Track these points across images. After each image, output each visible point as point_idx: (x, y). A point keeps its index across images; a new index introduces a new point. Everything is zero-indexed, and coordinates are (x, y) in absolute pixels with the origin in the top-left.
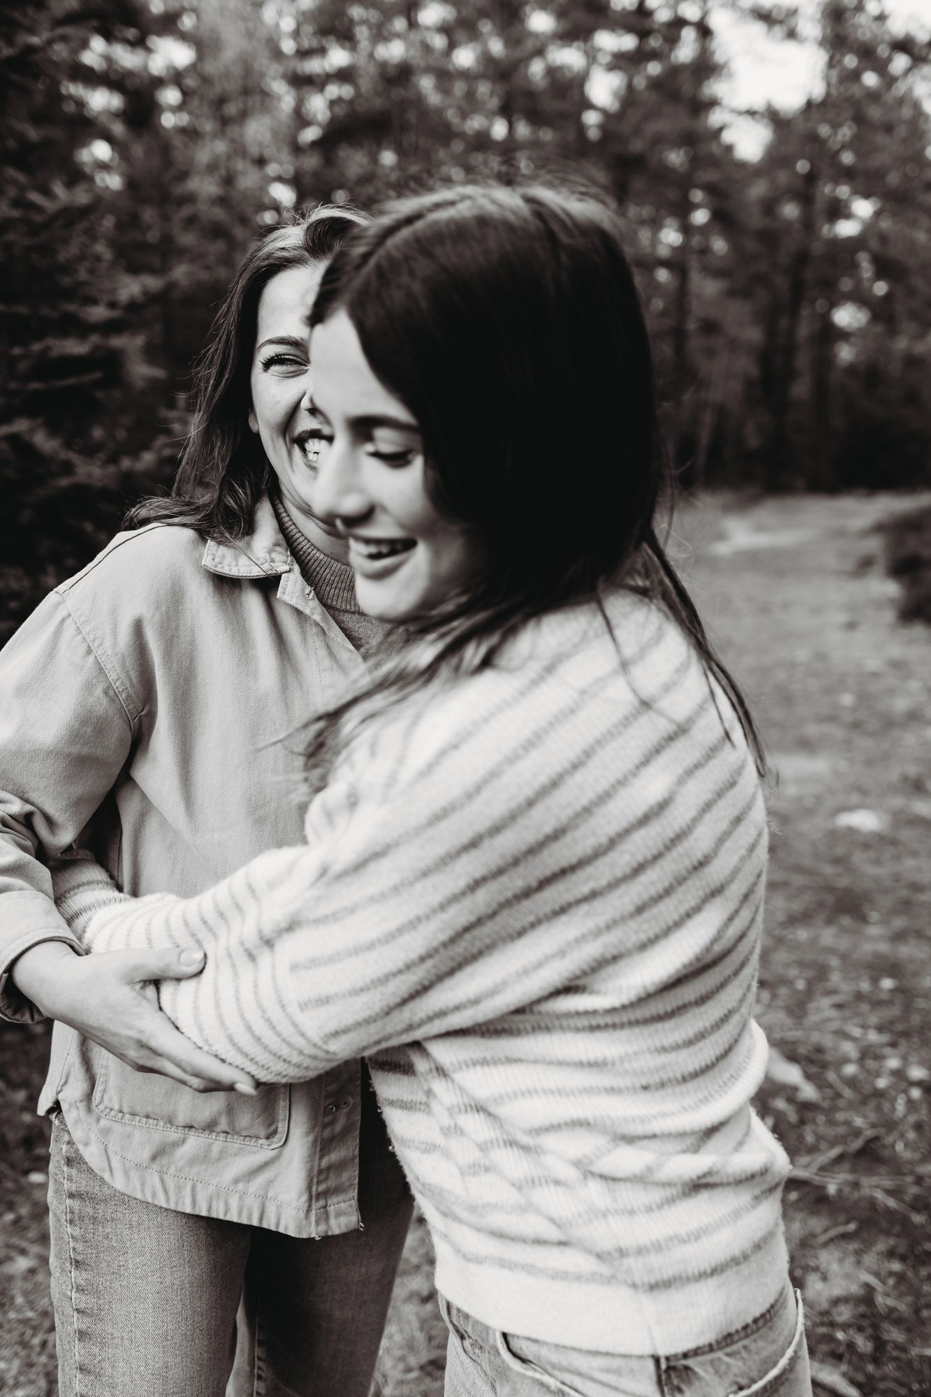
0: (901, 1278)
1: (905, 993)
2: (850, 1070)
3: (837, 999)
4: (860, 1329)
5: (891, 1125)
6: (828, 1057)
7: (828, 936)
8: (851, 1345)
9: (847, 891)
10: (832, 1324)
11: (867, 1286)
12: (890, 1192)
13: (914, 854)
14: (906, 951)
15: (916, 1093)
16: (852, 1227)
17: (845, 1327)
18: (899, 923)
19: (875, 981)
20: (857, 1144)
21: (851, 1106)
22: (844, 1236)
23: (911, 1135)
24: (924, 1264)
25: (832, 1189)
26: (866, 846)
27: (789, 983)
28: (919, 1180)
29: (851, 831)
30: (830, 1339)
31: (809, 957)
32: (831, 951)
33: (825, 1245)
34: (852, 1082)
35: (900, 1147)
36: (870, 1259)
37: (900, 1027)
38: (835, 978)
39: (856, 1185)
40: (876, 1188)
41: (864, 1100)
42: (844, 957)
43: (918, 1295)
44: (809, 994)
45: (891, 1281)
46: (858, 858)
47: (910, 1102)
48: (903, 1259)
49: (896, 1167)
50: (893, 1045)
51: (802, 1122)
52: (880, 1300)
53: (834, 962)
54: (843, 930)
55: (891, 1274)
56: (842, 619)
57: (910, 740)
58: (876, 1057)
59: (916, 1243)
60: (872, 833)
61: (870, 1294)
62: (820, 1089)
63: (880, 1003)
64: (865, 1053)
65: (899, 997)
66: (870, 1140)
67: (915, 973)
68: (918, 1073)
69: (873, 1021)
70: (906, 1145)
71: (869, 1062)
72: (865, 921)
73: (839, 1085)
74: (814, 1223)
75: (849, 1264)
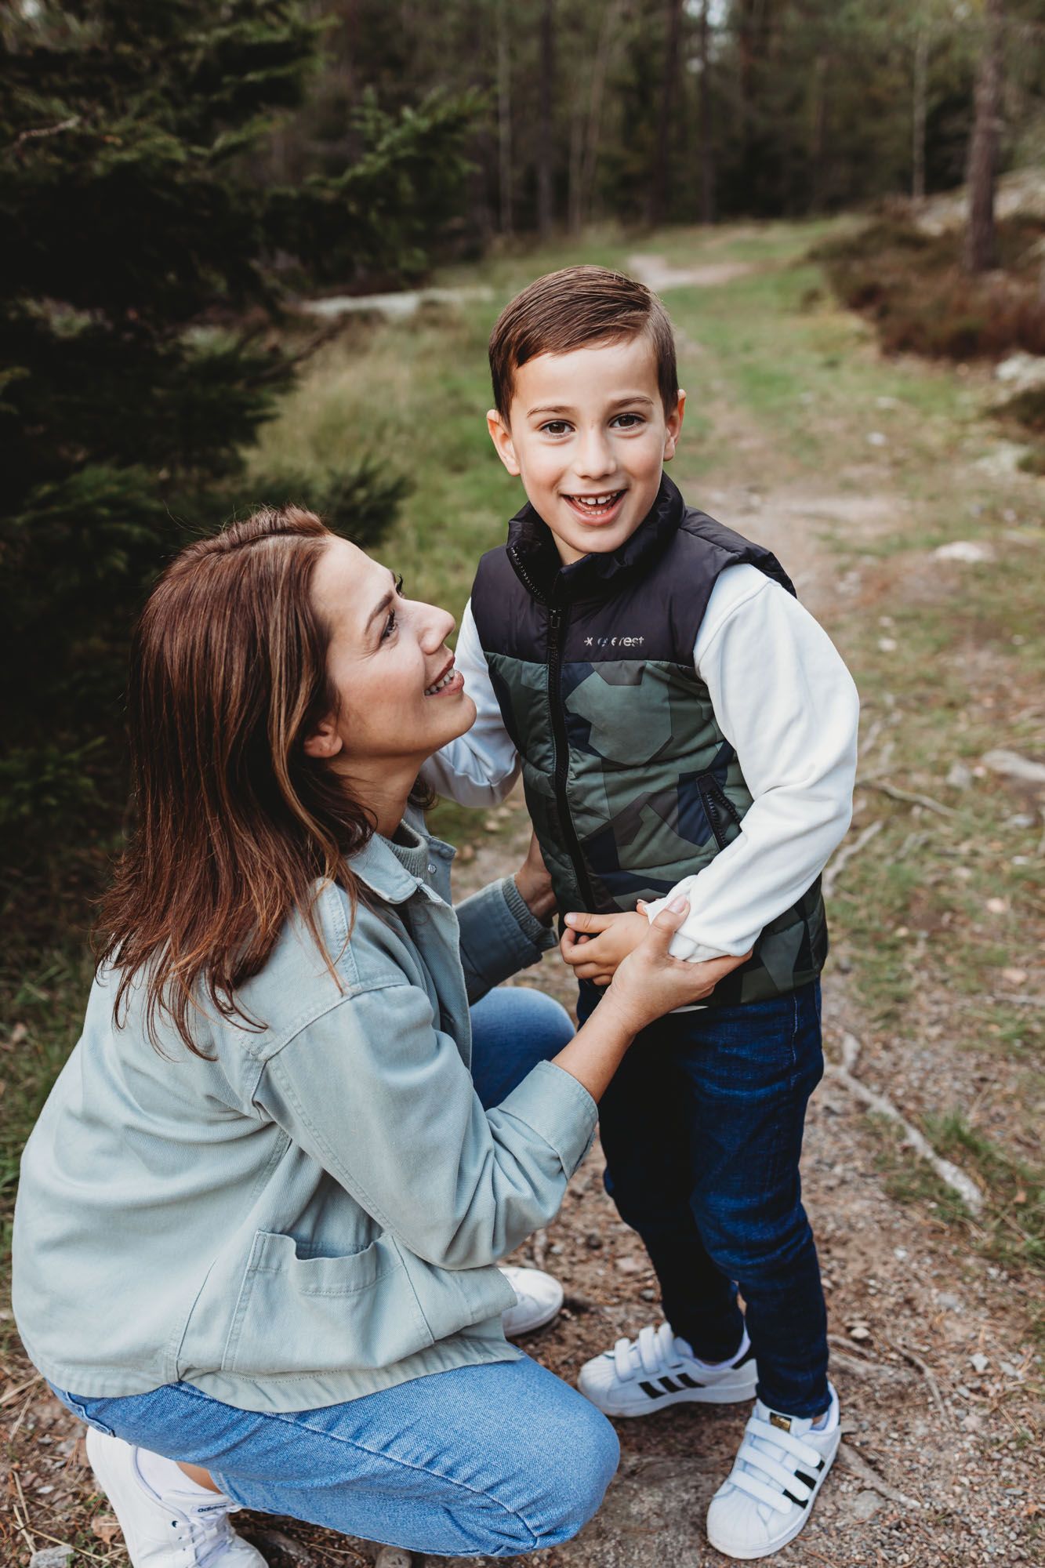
3: (1032, 710)
7: (984, 659)
13: (1029, 578)
26: (978, 577)
27: (978, 702)
29: (953, 561)
31: (980, 679)
32: (996, 672)
38: (1016, 693)
44: (1002, 710)
46: (974, 587)
53: (1007, 681)
54: (997, 653)
56: (818, 358)
57: (960, 473)
60: (978, 562)
72: (1011, 643)
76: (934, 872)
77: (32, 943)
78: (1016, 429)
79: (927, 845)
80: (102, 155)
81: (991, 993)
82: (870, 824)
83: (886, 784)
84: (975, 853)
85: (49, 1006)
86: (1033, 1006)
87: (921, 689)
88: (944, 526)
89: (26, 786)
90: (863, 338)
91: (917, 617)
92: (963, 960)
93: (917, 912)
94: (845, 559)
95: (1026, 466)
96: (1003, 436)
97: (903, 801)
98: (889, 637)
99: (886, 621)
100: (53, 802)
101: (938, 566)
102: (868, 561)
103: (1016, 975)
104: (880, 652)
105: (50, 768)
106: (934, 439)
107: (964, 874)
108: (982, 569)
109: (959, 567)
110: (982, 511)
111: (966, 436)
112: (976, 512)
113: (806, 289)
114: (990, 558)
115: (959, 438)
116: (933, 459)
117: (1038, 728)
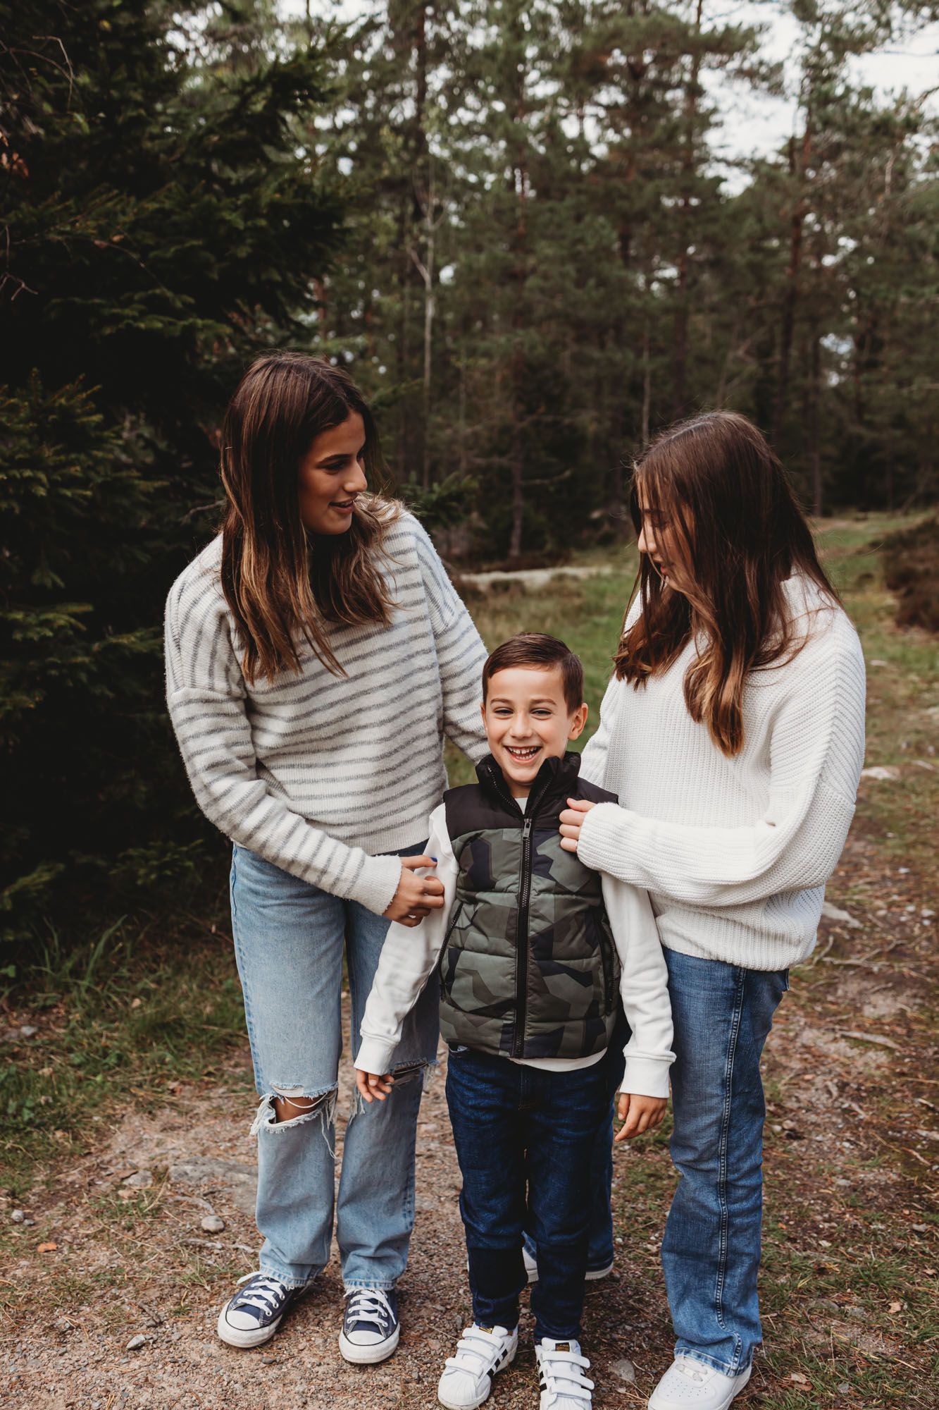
0: (921, 1006)
1: (917, 875)
2: (882, 913)
3: (868, 880)
4: (899, 1025)
5: (911, 939)
6: (867, 907)
7: (858, 846)
8: (893, 1031)
9: (870, 819)
10: (882, 1024)
11: (900, 1009)
12: (912, 969)
13: (918, 794)
14: (915, 853)
15: (926, 923)
16: (890, 985)
17: (889, 1024)
18: (910, 838)
19: (894, 869)
20: (892, 946)
21: (883, 930)
22: (885, 989)
23: (924, 943)
25: (875, 969)
26: (882, 790)
28: (931, 963)
29: (869, 779)
30: (880, 1030)
32: (863, 855)
33: (874, 993)
34: (883, 919)
35: (917, 948)
36: (899, 999)
37: (913, 892)
38: (866, 869)
39: (891, 966)
40: (905, 968)
41: (893, 927)
42: (871, 858)
43: (932, 1011)
44: (848, 878)
45: (915, 1007)
46: (876, 798)
47: (922, 926)
48: (922, 998)
49: (917, 958)
50: (910, 901)
51: (853, 939)
52: (909, 1014)
53: (865, 861)
54: (870, 842)
55: (915, 1004)
57: (912, 717)
58: (899, 906)
59: (931, 991)
60: (884, 780)
61: (903, 1012)
62: (862, 922)
63: (900, 881)
64: (890, 905)
65: (912, 877)
66: (897, 946)
67: (923, 864)
68: (926, 912)
69: (895, 890)
70: (921, 948)
71: (894, 909)
72: (884, 837)
73: (875, 920)
74: (866, 984)
75: (889, 1001)
77: (154, 961)
85: (155, 992)
88: (876, 754)
89: (154, 862)
90: (890, 612)
106: (903, 692)
108: (887, 785)
109: (870, 783)
110: (909, 745)
111: (928, 690)
112: (904, 746)
113: (863, 572)
114: (894, 778)
115: (921, 691)
116: (895, 707)
117: (865, 891)
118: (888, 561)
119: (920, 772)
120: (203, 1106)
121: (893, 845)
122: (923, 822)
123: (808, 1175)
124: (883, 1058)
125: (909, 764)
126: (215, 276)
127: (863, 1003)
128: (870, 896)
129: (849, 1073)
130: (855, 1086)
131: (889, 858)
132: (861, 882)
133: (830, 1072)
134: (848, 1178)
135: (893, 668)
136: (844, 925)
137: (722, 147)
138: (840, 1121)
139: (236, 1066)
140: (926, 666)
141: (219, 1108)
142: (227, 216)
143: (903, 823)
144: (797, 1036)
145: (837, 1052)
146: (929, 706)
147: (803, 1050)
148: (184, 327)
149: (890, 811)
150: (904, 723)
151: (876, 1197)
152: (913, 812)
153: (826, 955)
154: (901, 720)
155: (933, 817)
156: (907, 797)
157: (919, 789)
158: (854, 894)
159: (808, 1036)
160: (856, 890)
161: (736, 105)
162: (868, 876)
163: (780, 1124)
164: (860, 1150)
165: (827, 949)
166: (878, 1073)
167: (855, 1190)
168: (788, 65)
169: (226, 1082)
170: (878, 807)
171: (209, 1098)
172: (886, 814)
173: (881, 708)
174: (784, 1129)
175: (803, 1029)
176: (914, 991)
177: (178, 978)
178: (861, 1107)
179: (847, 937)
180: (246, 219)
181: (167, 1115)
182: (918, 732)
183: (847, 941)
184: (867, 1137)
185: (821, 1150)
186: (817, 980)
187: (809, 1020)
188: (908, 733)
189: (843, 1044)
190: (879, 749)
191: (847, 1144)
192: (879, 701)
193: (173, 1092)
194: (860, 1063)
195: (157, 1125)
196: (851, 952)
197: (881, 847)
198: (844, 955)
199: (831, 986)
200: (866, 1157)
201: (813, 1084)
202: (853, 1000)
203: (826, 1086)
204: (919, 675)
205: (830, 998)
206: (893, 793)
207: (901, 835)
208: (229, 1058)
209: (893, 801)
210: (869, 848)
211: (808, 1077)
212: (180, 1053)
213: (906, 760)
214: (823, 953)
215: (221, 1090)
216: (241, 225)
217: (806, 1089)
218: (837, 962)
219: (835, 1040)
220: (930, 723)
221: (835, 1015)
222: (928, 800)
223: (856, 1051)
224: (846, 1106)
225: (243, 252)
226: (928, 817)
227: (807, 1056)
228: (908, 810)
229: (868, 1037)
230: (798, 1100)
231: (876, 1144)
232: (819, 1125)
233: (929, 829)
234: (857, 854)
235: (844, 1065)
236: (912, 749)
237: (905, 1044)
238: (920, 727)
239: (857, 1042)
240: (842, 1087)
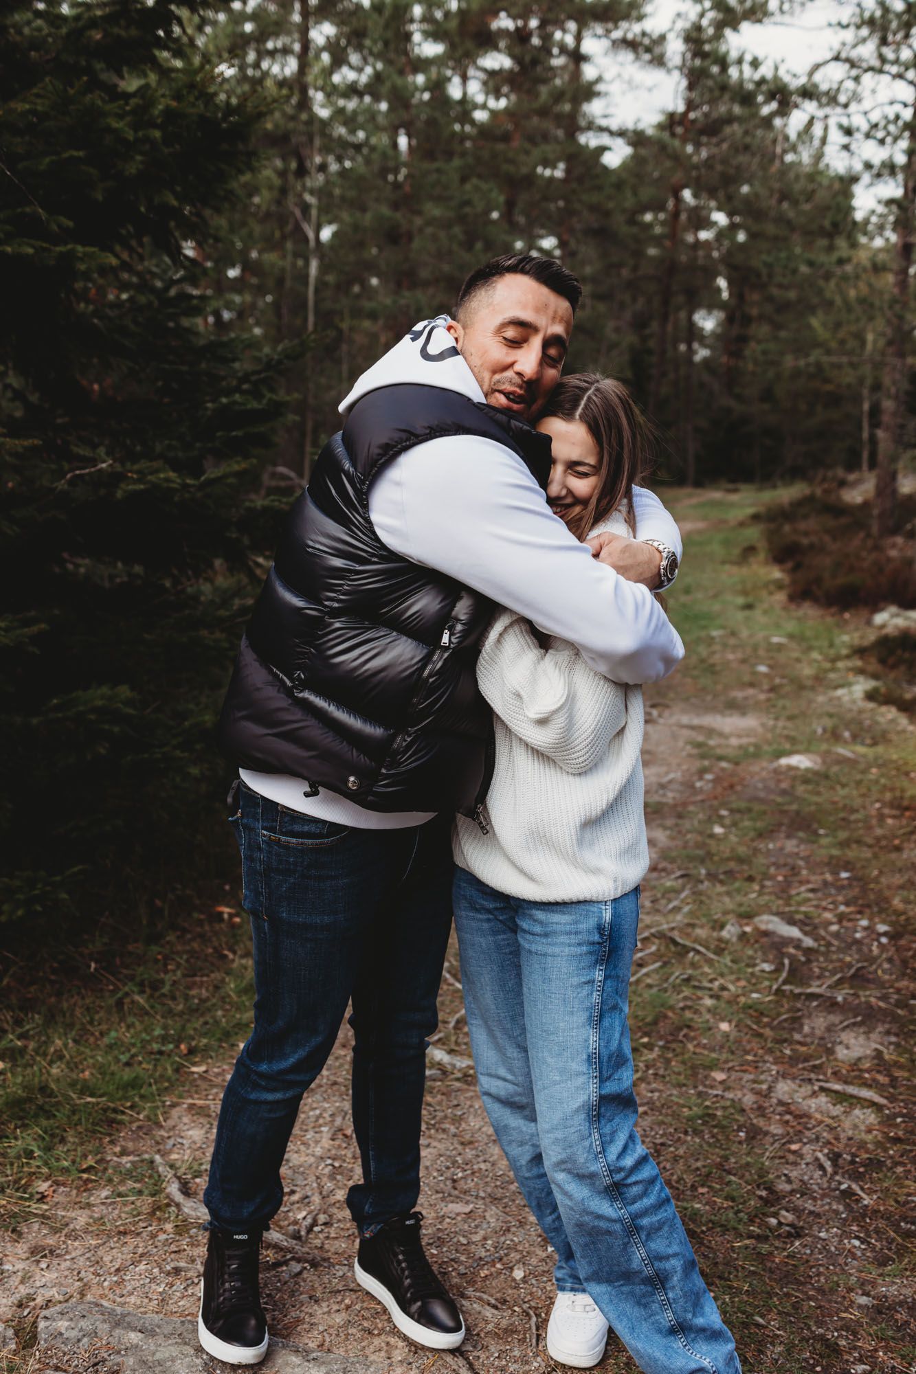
0: (898, 1045)
1: (860, 880)
2: (834, 928)
3: (810, 886)
4: (879, 1072)
5: (872, 960)
6: (817, 921)
7: (790, 845)
8: (874, 1080)
9: (798, 813)
10: (860, 1070)
11: (876, 1050)
12: (879, 999)
13: (844, 786)
14: (852, 853)
15: (884, 940)
16: (859, 1019)
17: (868, 1071)
18: (843, 835)
19: (835, 873)
20: (852, 971)
21: (839, 950)
22: (854, 1024)
23: (886, 966)
24: (911, 1037)
25: (840, 999)
26: (806, 781)
27: (772, 878)
28: (898, 991)
29: (790, 768)
30: (860, 1077)
31: (782, 861)
32: (796, 855)
33: (844, 1029)
34: (836, 935)
35: (880, 972)
36: (872, 1036)
37: (860, 902)
38: (804, 872)
39: (856, 995)
40: (871, 996)
41: (849, 946)
42: (806, 859)
43: (911, 1053)
44: (787, 884)
45: (892, 1047)
46: (801, 789)
47: (880, 945)
48: (897, 1035)
49: (881, 985)
50: (860, 912)
51: (809, 961)
52: (887, 1057)
53: (801, 863)
54: (802, 841)
55: (890, 1043)
56: (740, 600)
57: (821, 699)
58: (850, 920)
59: (903, 1026)
60: (807, 770)
61: (879, 1054)
62: (816, 940)
63: (843, 887)
64: (841, 918)
65: (855, 883)
66: (858, 969)
67: (863, 867)
68: (882, 928)
69: (840, 898)
70: (884, 971)
71: (845, 923)
72: (815, 833)
73: (828, 938)
74: (835, 1018)
75: (862, 1039)
76: (685, 998)
77: (21, 1009)
78: (874, 665)
79: (688, 980)
80: (123, 485)
81: (695, 1087)
82: (654, 962)
83: (676, 935)
84: (723, 988)
85: (22, 1051)
86: (722, 1097)
87: (732, 865)
88: (792, 740)
89: (20, 896)
90: (779, 586)
91: (749, 810)
92: (684, 1063)
93: (663, 1027)
94: (706, 763)
95: (871, 696)
96: (861, 671)
97: (684, 946)
98: (723, 826)
99: (724, 813)
100: (39, 908)
101: (776, 771)
102: (724, 764)
103: (719, 1076)
104: (712, 836)
105: (39, 886)
106: (807, 671)
107: (709, 1002)
108: (810, 775)
109: (792, 773)
110: (825, 730)
111: (833, 670)
112: (820, 731)
113: (746, 544)
114: (817, 767)
115: (826, 671)
116: (802, 687)
117: (809, 900)
118: (771, 536)
119: (842, 761)
120: (81, 1219)
121: (826, 846)
122: (853, 817)
123: (820, 1290)
124: (871, 1118)
125: (828, 752)
126: (100, 197)
127: (834, 1043)
128: (817, 907)
129: (837, 1139)
130: (849, 1158)
131: (826, 860)
132: (803, 889)
133: (817, 1139)
134: (867, 1294)
135: (793, 645)
136: (797, 944)
137: (605, 116)
138: (841, 1208)
139: (124, 1153)
140: (826, 643)
141: (100, 1220)
142: (116, 124)
143: (832, 819)
144: (770, 1089)
145: (818, 1110)
146: (836, 687)
147: (780, 1109)
148: (61, 252)
149: (817, 804)
150: (814, 705)
151: (907, 1323)
152: (841, 805)
153: (785, 983)
154: (810, 702)
155: (862, 811)
156: (832, 788)
157: (844, 780)
158: (799, 904)
159: (784, 1089)
160: (798, 898)
161: (619, 75)
162: (808, 882)
163: (775, 1215)
164: (873, 1250)
165: (784, 975)
166: (869, 1137)
167: (880, 1312)
168: (671, 37)
169: (110, 1180)
170: (805, 800)
171: (89, 1205)
172: (813, 808)
173: (787, 689)
174: (780, 1224)
175: (775, 1081)
176: (887, 1026)
177: (50, 1031)
178: (862, 1189)
179: (803, 959)
180: (136, 127)
181: (35, 1233)
182: (831, 716)
183: (804, 963)
184: (877, 1231)
185: (828, 1251)
186: (779, 1014)
187: (781, 1068)
188: (820, 716)
189: (823, 1099)
190: (793, 733)
191: (857, 1243)
192: (785, 681)
193: (42, 1198)
194: (847, 1124)
195: (22, 1249)
196: (811, 978)
197: (815, 846)
198: (804, 982)
199: (796, 1022)
200: (882, 1262)
201: (801, 1157)
202: (822, 1038)
203: (817, 1159)
204: (821, 653)
205: (797, 1037)
206: (818, 784)
207: (833, 831)
208: (112, 1142)
209: (818, 793)
210: (802, 847)
211: (794, 1147)
212: (52, 1140)
213: (824, 747)
214: (781, 980)
215: (105, 1193)
216: (130, 136)
217: (795, 1164)
218: (797, 991)
219: (814, 1094)
220: (840, 706)
221: (806, 1060)
222: (855, 793)
223: (837, 1110)
224: (843, 1187)
225: (133, 168)
226: (857, 811)
227: (788, 1117)
228: (834, 803)
229: (851, 1090)
230: (789, 1181)
231: (891, 1241)
232: (818, 1215)
233: (860, 825)
234: (791, 855)
235: (831, 1129)
236: (828, 735)
237: (892, 1098)
238: (832, 710)
239: (840, 1098)
240: (835, 1158)
